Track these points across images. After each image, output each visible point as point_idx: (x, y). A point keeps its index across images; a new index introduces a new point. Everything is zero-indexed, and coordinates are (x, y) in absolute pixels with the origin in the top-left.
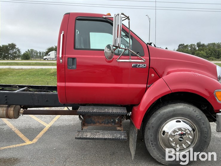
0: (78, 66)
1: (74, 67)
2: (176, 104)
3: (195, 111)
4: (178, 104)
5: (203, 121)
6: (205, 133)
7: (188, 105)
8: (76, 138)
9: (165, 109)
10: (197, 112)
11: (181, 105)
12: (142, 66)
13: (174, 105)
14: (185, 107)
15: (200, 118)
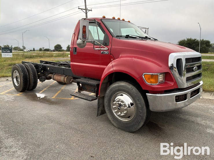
0: (77, 52)
1: (76, 53)
2: (121, 82)
3: (132, 89)
4: (122, 82)
5: (138, 98)
6: (140, 108)
7: (129, 84)
8: (71, 95)
9: (114, 84)
10: (133, 90)
11: (124, 83)
12: (106, 52)
13: (120, 82)
14: (126, 84)
15: (136, 95)
